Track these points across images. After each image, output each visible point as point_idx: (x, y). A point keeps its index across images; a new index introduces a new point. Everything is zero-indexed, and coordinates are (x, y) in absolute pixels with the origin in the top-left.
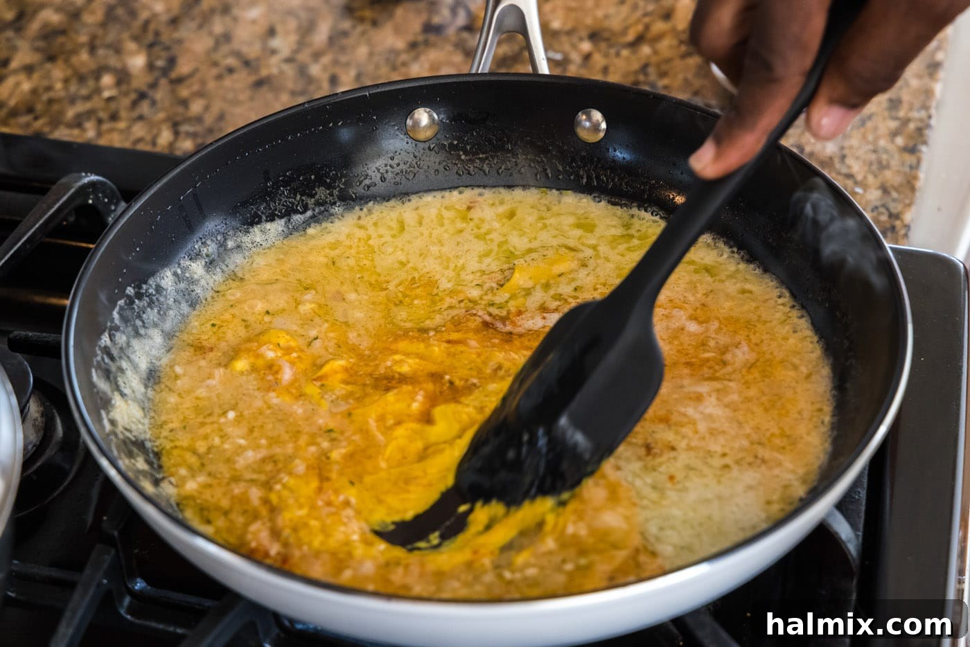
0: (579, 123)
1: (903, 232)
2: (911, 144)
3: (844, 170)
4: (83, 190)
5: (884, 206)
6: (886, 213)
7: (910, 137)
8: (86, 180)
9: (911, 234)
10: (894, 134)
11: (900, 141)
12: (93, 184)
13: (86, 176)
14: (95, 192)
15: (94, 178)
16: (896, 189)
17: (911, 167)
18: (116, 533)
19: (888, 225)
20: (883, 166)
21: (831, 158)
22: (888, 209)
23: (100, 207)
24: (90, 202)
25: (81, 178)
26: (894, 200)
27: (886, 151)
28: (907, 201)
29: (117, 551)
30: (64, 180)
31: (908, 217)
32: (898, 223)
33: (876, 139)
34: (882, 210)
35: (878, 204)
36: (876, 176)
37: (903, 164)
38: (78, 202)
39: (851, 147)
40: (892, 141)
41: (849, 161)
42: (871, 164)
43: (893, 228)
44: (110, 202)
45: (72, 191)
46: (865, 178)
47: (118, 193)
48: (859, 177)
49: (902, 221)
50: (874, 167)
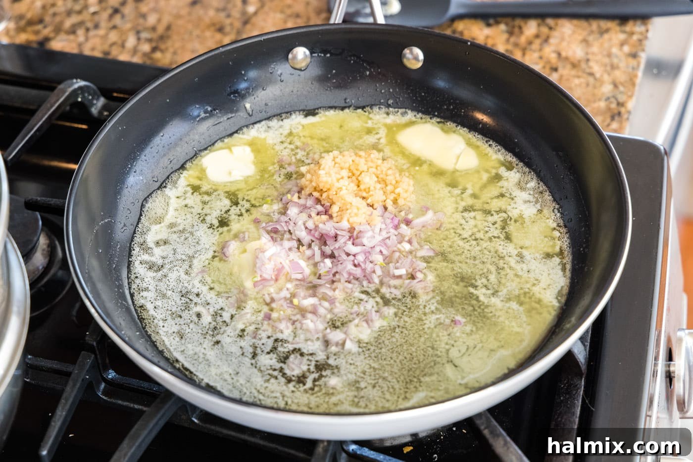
0: (405, 56)
1: (625, 116)
2: (634, 51)
3: (588, 70)
4: (75, 92)
5: (614, 97)
6: (615, 102)
7: (634, 46)
8: (76, 86)
9: (631, 117)
10: (622, 44)
11: (626, 49)
12: (81, 88)
13: (77, 82)
14: (83, 93)
15: (82, 83)
16: (622, 84)
17: (633, 68)
18: (95, 344)
19: (616, 112)
20: (613, 67)
21: (579, 61)
22: (616, 99)
23: (86, 102)
24: (80, 100)
25: (73, 84)
26: (621, 93)
27: (617, 57)
28: (629, 94)
29: (96, 355)
30: (61, 86)
31: (630, 105)
32: (623, 110)
33: (611, 47)
34: (613, 100)
35: (610, 95)
36: (609, 74)
37: (627, 66)
38: (71, 101)
39: (593, 54)
40: (621, 49)
41: (591, 64)
42: (606, 65)
43: (619, 114)
44: (93, 98)
45: (67, 94)
46: (602, 76)
47: (99, 92)
48: (598, 75)
49: (626, 108)
50: (609, 68)
